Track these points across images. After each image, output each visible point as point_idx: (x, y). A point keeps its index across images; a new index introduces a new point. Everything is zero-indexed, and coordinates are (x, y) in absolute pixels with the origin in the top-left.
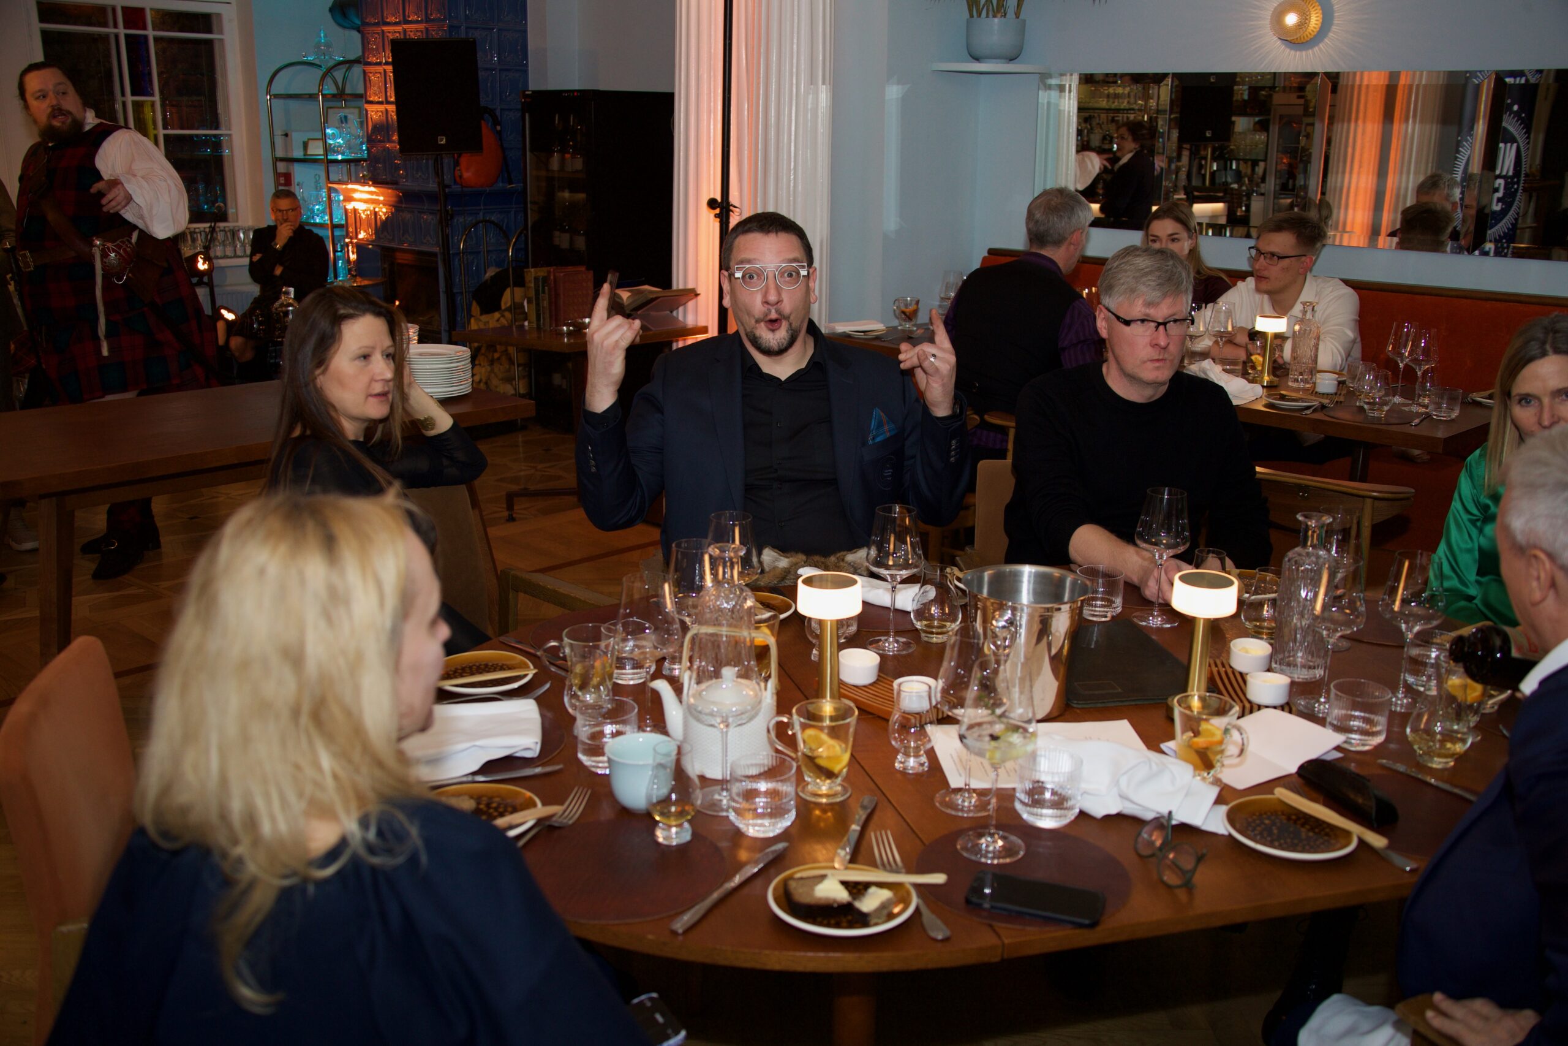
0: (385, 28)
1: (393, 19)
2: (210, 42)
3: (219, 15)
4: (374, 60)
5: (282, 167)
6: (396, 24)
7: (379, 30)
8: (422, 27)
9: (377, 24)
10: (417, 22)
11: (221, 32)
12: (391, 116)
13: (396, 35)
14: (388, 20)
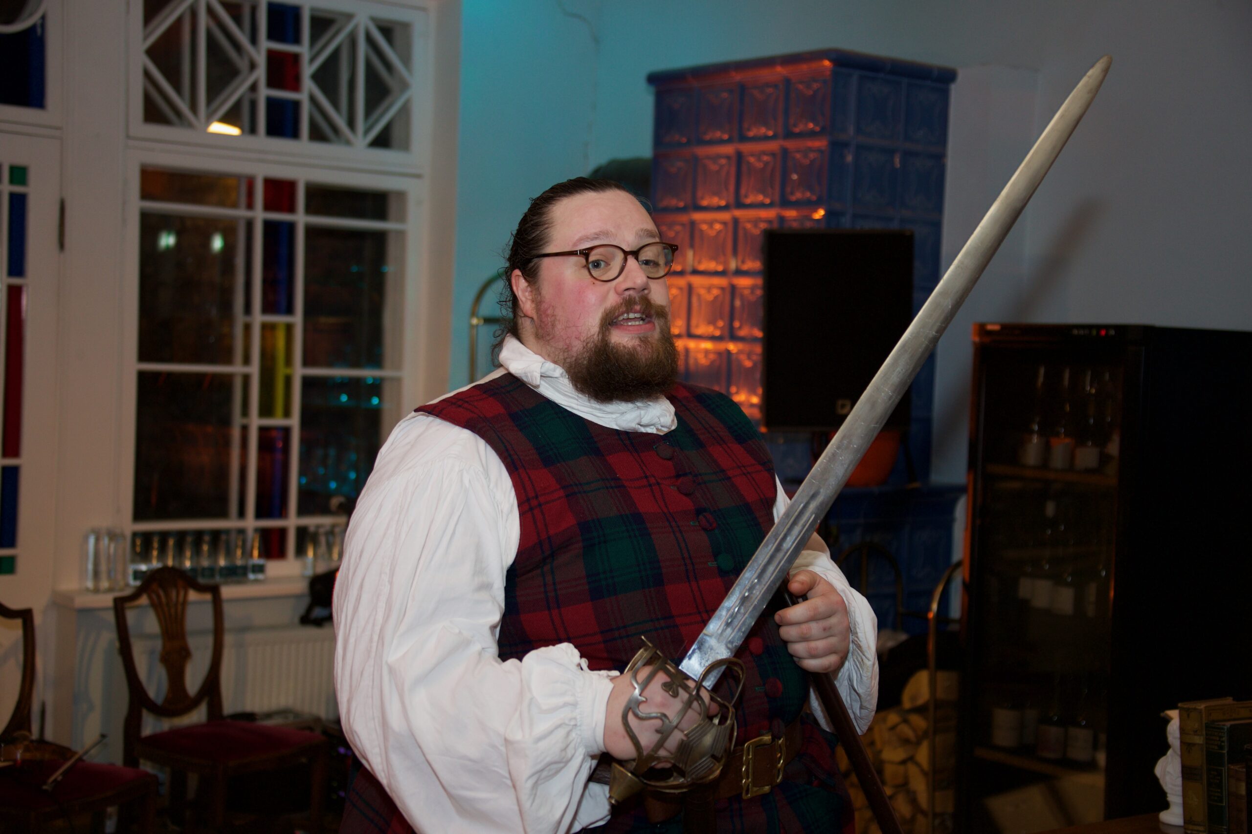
0: (697, 216)
1: (715, 201)
2: (380, 238)
3: (401, 196)
6: (719, 209)
7: (684, 218)
8: (770, 214)
9: (684, 210)
10: (761, 206)
11: (402, 218)
12: (696, 360)
13: (718, 227)
14: (705, 203)
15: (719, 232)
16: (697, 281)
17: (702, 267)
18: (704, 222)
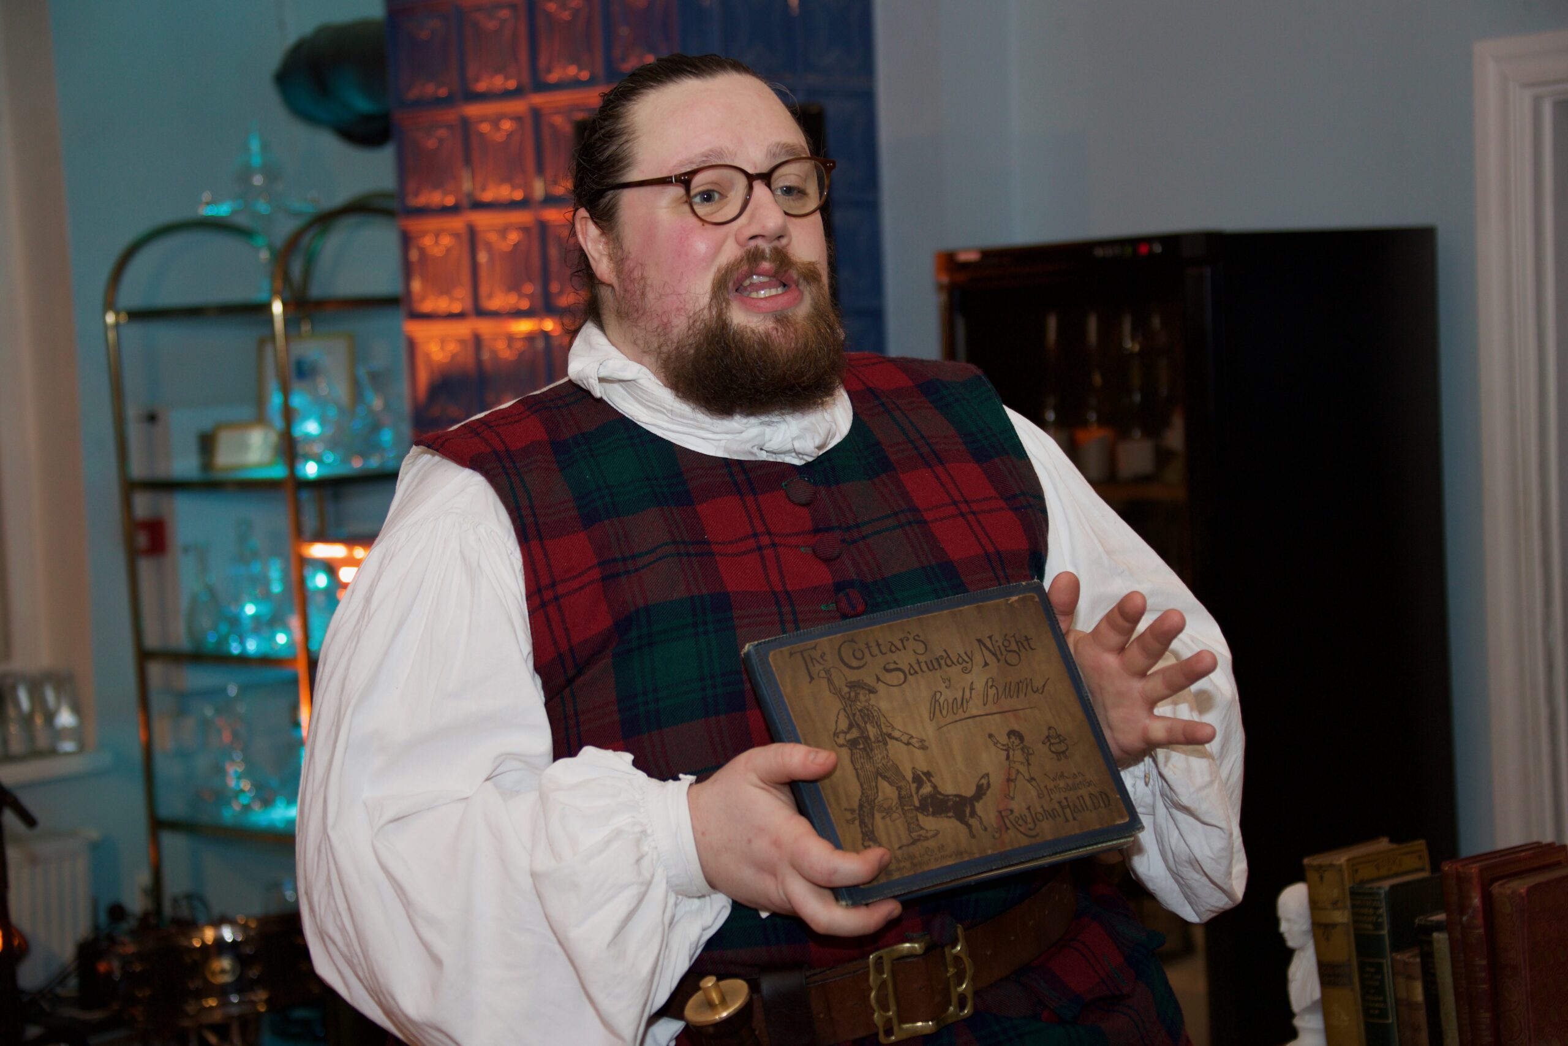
0: (473, 110)
1: (499, 82)
4: (436, 198)
5: (143, 505)
6: (507, 94)
7: (451, 115)
9: (449, 101)
10: (575, 84)
12: (494, 352)
13: (507, 125)
14: (482, 86)
15: (510, 135)
16: (482, 220)
17: (488, 196)
18: (484, 119)
